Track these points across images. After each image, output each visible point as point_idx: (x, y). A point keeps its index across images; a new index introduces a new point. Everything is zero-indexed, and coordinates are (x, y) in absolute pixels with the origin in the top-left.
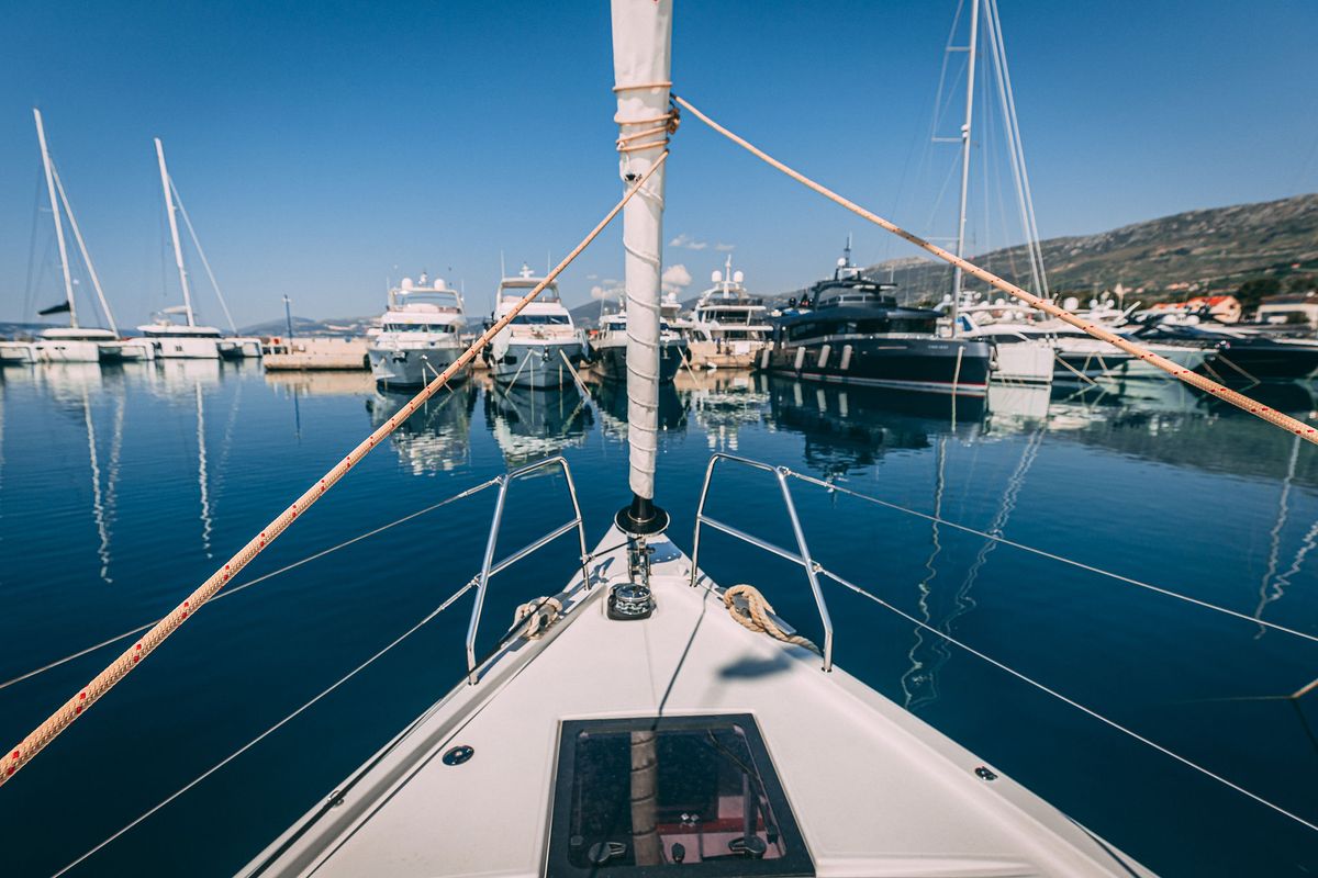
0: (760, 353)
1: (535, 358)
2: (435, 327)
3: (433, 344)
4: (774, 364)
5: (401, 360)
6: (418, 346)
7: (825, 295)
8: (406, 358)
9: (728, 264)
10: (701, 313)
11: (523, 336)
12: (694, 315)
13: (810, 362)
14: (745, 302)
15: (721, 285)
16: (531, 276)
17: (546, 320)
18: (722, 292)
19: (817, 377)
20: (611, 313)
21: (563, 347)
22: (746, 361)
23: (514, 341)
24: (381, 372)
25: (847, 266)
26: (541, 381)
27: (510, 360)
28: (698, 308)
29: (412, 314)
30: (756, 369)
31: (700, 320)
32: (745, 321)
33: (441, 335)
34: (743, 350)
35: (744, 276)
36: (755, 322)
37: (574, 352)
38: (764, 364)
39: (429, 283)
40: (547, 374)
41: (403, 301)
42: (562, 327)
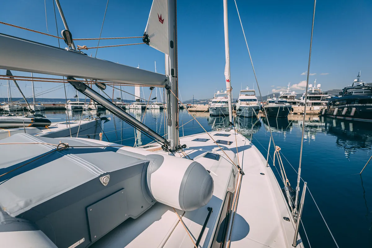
0: (322, 110)
1: (246, 110)
2: (223, 102)
3: (222, 106)
4: (327, 113)
5: (215, 109)
6: (219, 106)
7: (349, 91)
8: (216, 109)
9: (315, 82)
10: (304, 97)
11: (244, 104)
12: (302, 98)
13: (339, 113)
14: (321, 94)
15: (312, 89)
16: (248, 89)
17: (251, 100)
18: (312, 91)
19: (342, 118)
20: (271, 98)
21: (254, 107)
22: (317, 112)
23: (241, 105)
24: (211, 112)
25: (358, 81)
26: (247, 115)
27: (240, 110)
28: (303, 96)
29: (218, 99)
30: (320, 115)
31: (303, 99)
32: (320, 99)
33: (225, 104)
34: (317, 109)
35: (321, 86)
36: (324, 100)
37: (256, 108)
38: (323, 113)
39: (223, 92)
40: (249, 114)
41: (217, 96)
42: (255, 102)
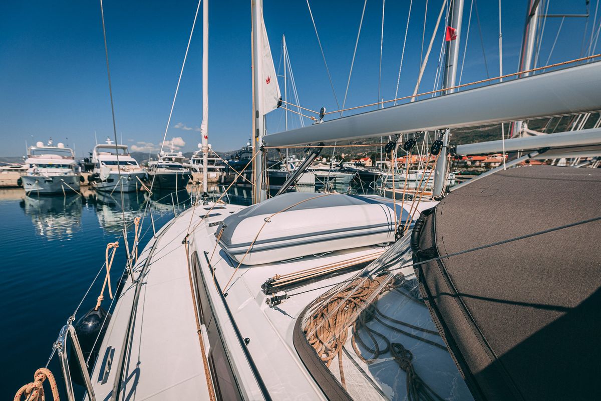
0: (220, 177)
1: (124, 180)
2: (64, 166)
3: (66, 174)
4: (227, 181)
5: (49, 181)
6: (57, 175)
7: (243, 156)
8: (52, 180)
10: (194, 161)
11: (115, 170)
12: (191, 161)
13: (240, 180)
14: (213, 157)
16: (112, 143)
17: (125, 163)
19: (242, 185)
20: (154, 160)
21: (137, 174)
22: (215, 180)
23: (111, 172)
25: (250, 145)
26: (127, 189)
27: (110, 180)
28: (192, 158)
29: (46, 159)
30: (219, 183)
31: (194, 163)
32: (214, 164)
33: (67, 170)
34: (214, 176)
36: (217, 165)
37: (142, 176)
38: (223, 181)
39: (54, 144)
40: (129, 186)
41: (39, 153)
42: (134, 166)
